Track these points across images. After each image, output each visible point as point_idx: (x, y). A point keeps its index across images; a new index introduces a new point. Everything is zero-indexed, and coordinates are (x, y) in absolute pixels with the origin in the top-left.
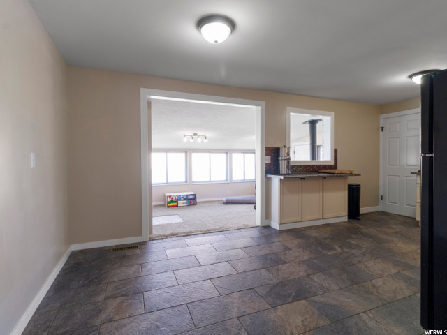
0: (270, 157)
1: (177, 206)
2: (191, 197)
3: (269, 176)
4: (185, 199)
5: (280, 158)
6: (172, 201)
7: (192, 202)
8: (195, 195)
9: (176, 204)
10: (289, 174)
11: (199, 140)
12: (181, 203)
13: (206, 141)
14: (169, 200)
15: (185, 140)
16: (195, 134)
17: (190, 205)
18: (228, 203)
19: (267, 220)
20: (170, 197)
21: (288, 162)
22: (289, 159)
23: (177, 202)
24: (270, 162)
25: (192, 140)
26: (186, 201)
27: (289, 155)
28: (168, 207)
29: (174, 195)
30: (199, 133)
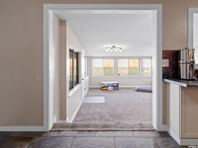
0: (168, 60)
1: (107, 90)
2: (115, 85)
3: (166, 80)
4: (112, 86)
5: (181, 62)
6: (104, 87)
7: (116, 88)
8: (118, 84)
9: (106, 88)
10: (193, 80)
11: (116, 50)
12: (109, 88)
13: (120, 50)
14: (103, 86)
15: (107, 50)
16: (114, 47)
17: (115, 89)
18: (138, 90)
19: (164, 126)
20: (103, 84)
21: (192, 66)
22: (193, 62)
23: (107, 87)
24: (168, 66)
25: (111, 51)
26: (112, 87)
27: (193, 58)
28: (102, 90)
29: (105, 83)
30: (116, 46)
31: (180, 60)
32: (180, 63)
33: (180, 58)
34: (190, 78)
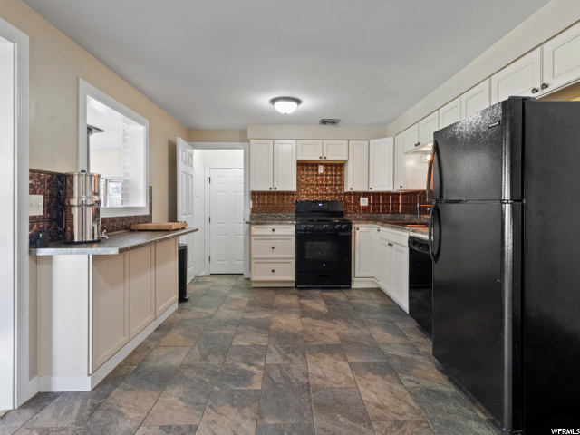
0: (42, 196)
21: (96, 211)
22: (99, 202)
24: (42, 214)
27: (97, 194)
31: (73, 198)
32: (73, 206)
33: (73, 193)
34: (93, 237)
